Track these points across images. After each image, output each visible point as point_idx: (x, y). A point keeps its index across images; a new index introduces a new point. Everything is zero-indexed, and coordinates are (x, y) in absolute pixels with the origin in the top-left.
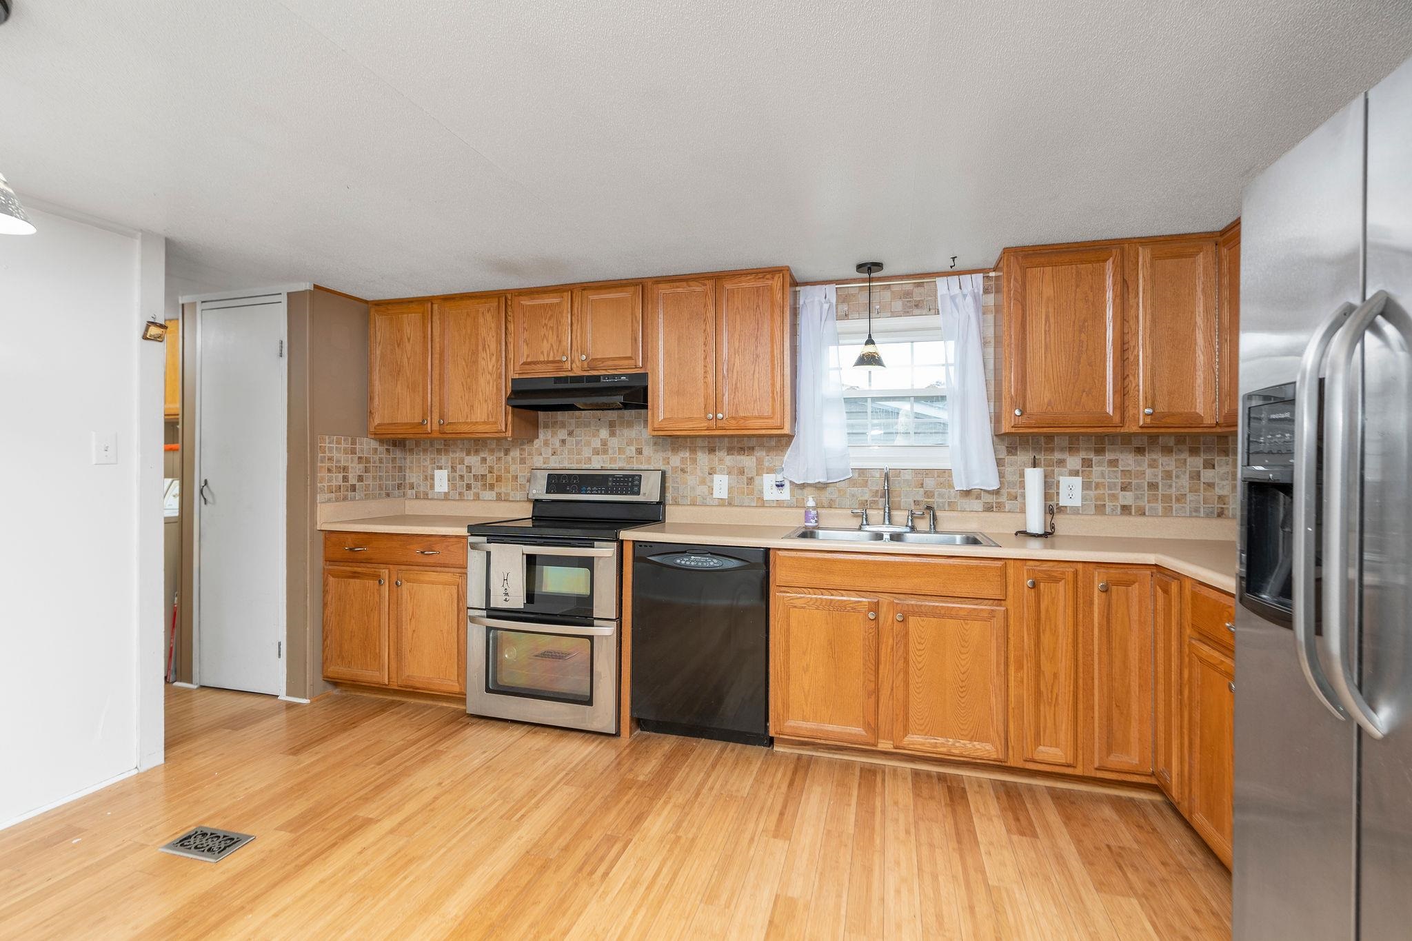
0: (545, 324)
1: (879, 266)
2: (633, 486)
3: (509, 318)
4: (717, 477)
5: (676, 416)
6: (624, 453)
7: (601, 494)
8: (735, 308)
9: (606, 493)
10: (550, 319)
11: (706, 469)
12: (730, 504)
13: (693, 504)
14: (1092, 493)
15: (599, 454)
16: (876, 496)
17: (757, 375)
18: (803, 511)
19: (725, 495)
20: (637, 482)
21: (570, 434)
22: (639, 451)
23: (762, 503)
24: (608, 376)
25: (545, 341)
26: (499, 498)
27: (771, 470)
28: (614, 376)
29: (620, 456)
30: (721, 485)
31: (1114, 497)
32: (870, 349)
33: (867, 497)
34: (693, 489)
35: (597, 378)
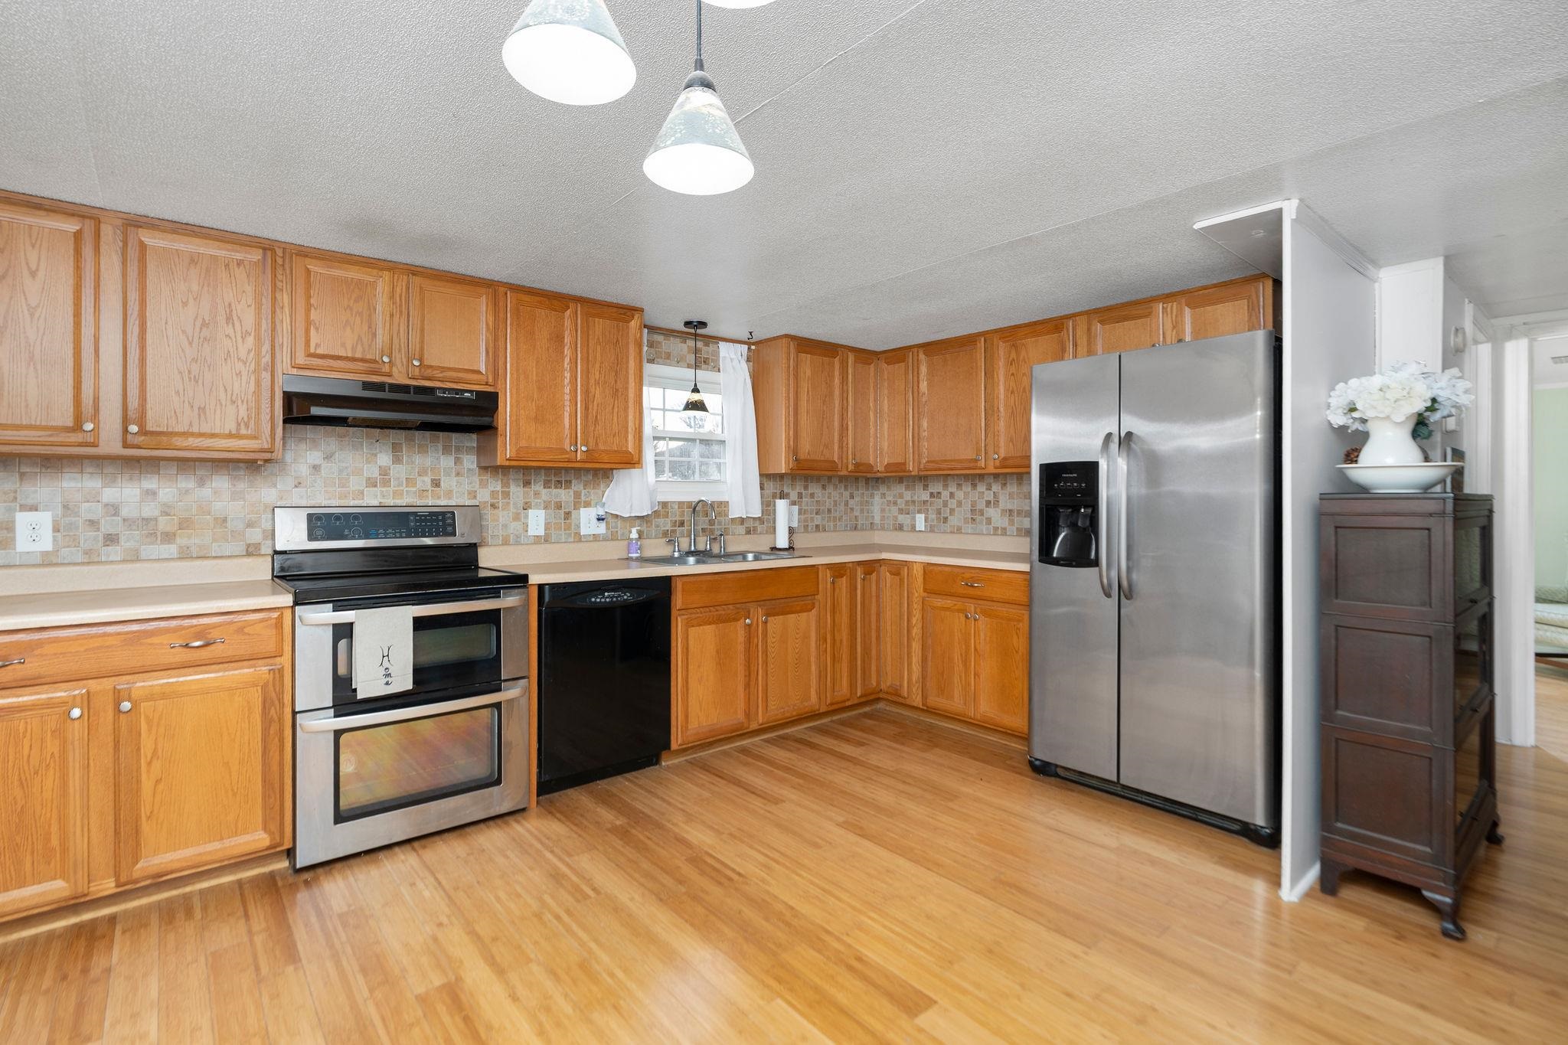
0: (348, 306)
1: (703, 324)
2: (445, 526)
3: (279, 284)
4: (532, 513)
5: (533, 445)
6: (414, 485)
7: (401, 537)
8: (596, 337)
9: (409, 536)
10: (356, 301)
11: (521, 505)
12: (546, 541)
13: (506, 542)
14: (802, 517)
15: (376, 486)
16: (675, 526)
17: (616, 410)
18: (626, 542)
19: (541, 532)
20: (449, 521)
21: (328, 457)
22: (436, 483)
23: (579, 538)
24: (444, 390)
25: (348, 329)
26: (185, 555)
27: (587, 505)
28: (457, 391)
29: (407, 489)
30: (537, 521)
31: (812, 519)
32: (696, 397)
33: (669, 527)
34: (505, 526)
35: (430, 391)
